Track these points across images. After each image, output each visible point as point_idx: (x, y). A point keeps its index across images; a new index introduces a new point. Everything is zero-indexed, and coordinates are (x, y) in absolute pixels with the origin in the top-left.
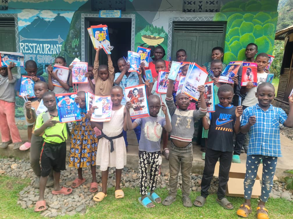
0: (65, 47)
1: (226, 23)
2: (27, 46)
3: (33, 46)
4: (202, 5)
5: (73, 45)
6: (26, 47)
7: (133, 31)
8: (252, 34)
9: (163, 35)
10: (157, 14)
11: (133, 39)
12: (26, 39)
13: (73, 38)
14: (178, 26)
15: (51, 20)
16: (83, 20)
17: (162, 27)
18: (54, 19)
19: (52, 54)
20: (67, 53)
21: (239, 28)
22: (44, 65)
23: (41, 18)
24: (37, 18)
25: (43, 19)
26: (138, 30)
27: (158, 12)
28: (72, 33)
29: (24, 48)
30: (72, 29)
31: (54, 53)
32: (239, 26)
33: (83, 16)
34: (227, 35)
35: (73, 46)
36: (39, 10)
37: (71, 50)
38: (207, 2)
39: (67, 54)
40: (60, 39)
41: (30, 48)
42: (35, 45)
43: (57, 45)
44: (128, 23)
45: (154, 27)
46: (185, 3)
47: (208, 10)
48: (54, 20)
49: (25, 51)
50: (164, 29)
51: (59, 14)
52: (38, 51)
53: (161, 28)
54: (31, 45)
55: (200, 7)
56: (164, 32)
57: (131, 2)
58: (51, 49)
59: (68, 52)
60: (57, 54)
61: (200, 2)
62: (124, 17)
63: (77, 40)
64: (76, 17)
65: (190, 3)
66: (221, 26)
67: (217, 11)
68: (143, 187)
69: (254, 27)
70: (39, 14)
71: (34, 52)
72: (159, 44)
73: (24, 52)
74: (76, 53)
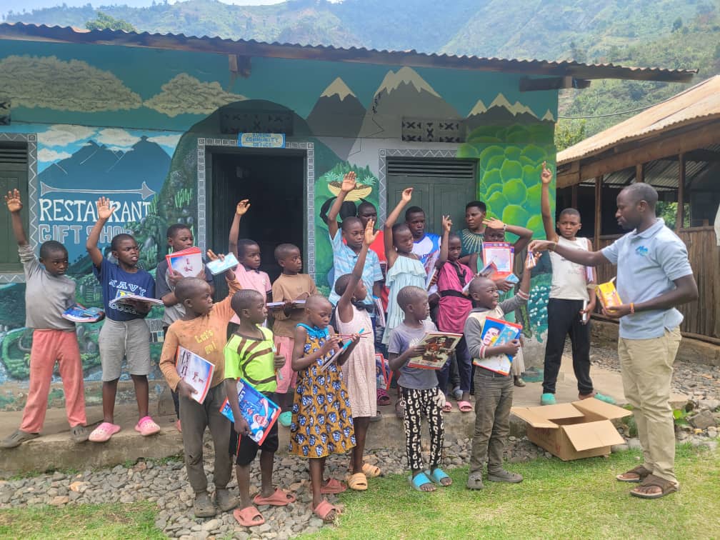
0: (159, 205)
1: (476, 161)
2: (59, 205)
3: (77, 204)
4: (432, 130)
5: (179, 201)
6: (57, 208)
7: (311, 174)
8: (520, 180)
9: (368, 181)
10: (356, 142)
11: (311, 188)
12: (58, 190)
13: (177, 188)
14: (395, 166)
15: (125, 150)
16: (203, 151)
17: (368, 167)
18: (133, 147)
19: (126, 223)
20: (162, 220)
21: (500, 171)
22: (104, 248)
23: (100, 145)
24: (89, 144)
25: (104, 146)
26: (320, 171)
27: (358, 139)
28: (176, 178)
29: (51, 211)
30: (175, 169)
31: (129, 220)
32: (500, 168)
33: (202, 143)
34: (482, 181)
35: (178, 205)
36: (96, 129)
37: (173, 213)
38: (441, 126)
39: (165, 222)
40: (145, 190)
41: (68, 210)
42: (82, 204)
43: (139, 203)
44: (300, 157)
45: (352, 166)
46: (403, 125)
47: (443, 138)
48: (133, 149)
49: (52, 218)
50: (371, 169)
51: (144, 138)
52: (90, 216)
53: (364, 168)
54: (71, 203)
55: (430, 133)
56: (371, 176)
57: (305, 118)
58: (124, 212)
59: (167, 218)
60: (139, 223)
61: (430, 125)
62: (291, 146)
63: (189, 192)
64: (186, 146)
65: (411, 125)
66: (468, 167)
67: (458, 141)
68: (415, 455)
69: (523, 168)
70: (94, 136)
71: (79, 219)
72: (363, 197)
73: (50, 219)
74: (185, 218)
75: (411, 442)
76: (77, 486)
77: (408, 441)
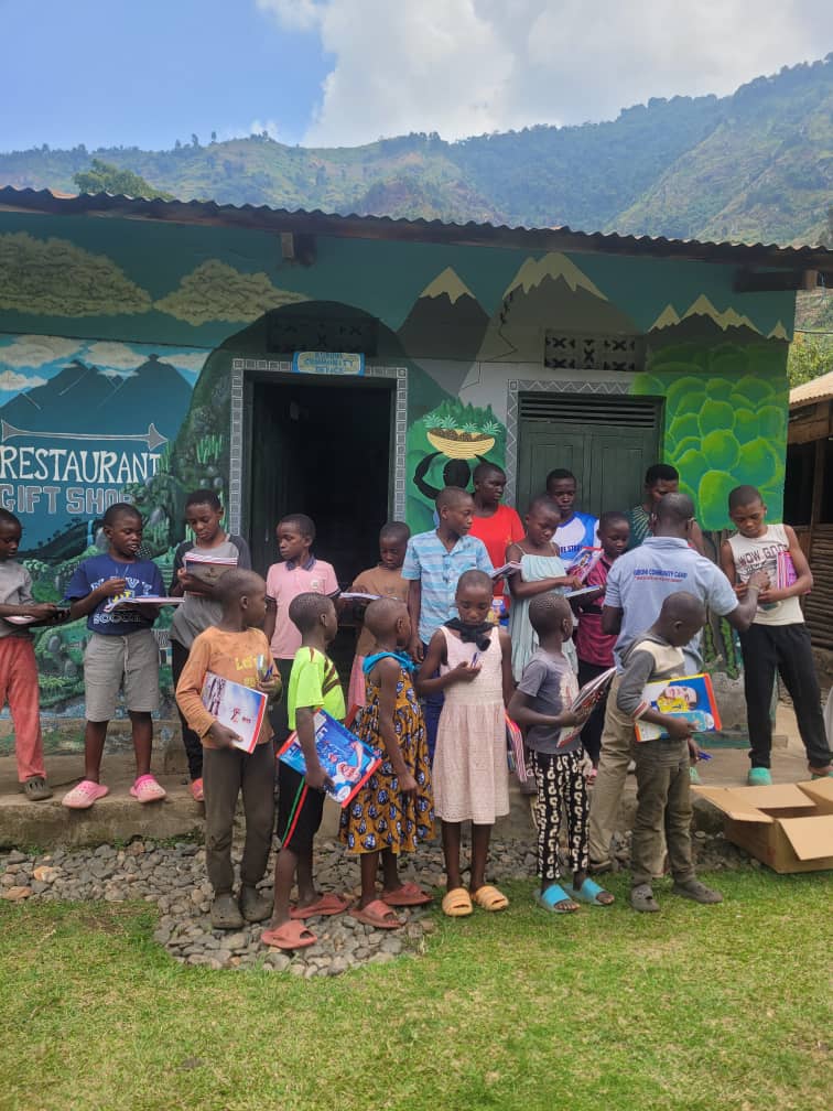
0: (173, 460)
1: (661, 400)
2: (27, 456)
3: (54, 456)
4: (593, 351)
5: (202, 456)
6: (25, 460)
7: (402, 416)
8: (729, 432)
9: (490, 428)
10: (472, 371)
11: (401, 439)
12: (26, 433)
13: (200, 433)
14: (532, 405)
15: (125, 375)
16: (240, 378)
17: (489, 407)
18: (138, 370)
19: (124, 484)
20: (177, 481)
21: (698, 416)
22: (91, 522)
23: (89, 367)
24: (73, 366)
25: (94, 369)
26: (418, 411)
27: (476, 364)
28: (199, 419)
29: (16, 464)
30: (198, 405)
31: (129, 481)
32: (697, 410)
33: (239, 366)
34: (669, 432)
35: (202, 460)
36: (83, 342)
37: (193, 471)
38: (606, 344)
39: (180, 484)
40: (154, 436)
41: (40, 462)
42: (60, 455)
43: (144, 455)
44: (386, 390)
45: (466, 405)
46: (547, 343)
47: (610, 363)
48: (136, 374)
49: (18, 475)
50: (494, 411)
51: (154, 357)
52: (72, 473)
53: (485, 409)
54: (45, 453)
55: (589, 355)
56: (495, 421)
57: (395, 330)
58: (121, 469)
59: (184, 478)
60: (144, 485)
61: (589, 342)
62: (373, 373)
63: (217, 440)
64: (216, 370)
65: (559, 343)
66: (648, 411)
67: (632, 368)
68: (552, 857)
69: (735, 414)
70: (80, 353)
71: (56, 478)
72: (481, 453)
73: (14, 476)
74: (211, 479)
75: (547, 837)
76: (43, 873)
77: (542, 836)
